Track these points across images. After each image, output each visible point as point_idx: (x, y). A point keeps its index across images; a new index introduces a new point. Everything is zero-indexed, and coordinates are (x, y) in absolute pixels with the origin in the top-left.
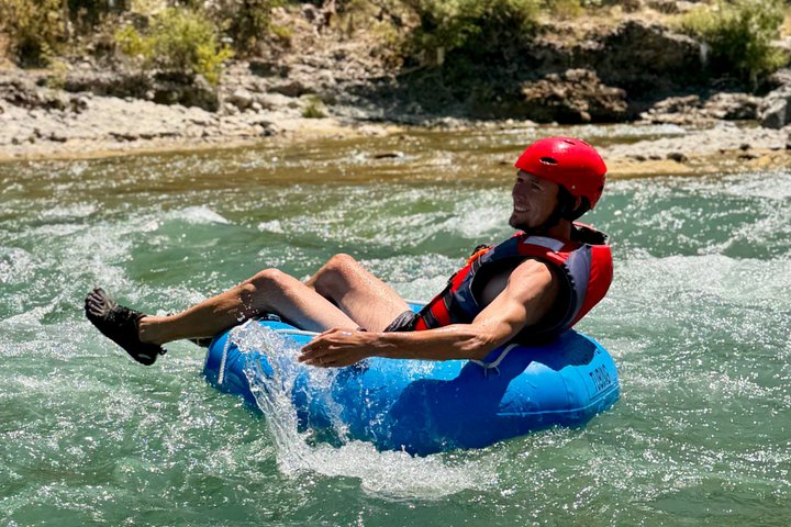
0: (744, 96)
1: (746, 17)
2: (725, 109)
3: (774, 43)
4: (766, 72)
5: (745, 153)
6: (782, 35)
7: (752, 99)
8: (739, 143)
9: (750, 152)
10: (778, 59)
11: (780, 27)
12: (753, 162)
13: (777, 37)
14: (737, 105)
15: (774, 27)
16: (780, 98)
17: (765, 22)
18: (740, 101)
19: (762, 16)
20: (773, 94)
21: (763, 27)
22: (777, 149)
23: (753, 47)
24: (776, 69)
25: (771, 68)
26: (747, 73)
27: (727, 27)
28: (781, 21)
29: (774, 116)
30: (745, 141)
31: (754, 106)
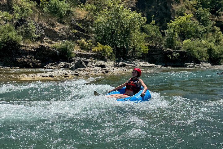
0: (66, 63)
1: (67, 46)
2: (63, 66)
3: (73, 52)
4: (71, 58)
5: (66, 76)
6: (74, 50)
7: (68, 64)
8: (65, 73)
9: (67, 75)
10: (74, 55)
11: (74, 48)
12: (68, 78)
13: (73, 50)
14: (65, 65)
15: (73, 48)
16: (74, 64)
17: (71, 47)
18: (65, 64)
19: (70, 46)
20: (72, 63)
21: (70, 48)
22: (73, 75)
23: (68, 52)
24: (73, 57)
25: (72, 57)
26: (67, 58)
27: (63, 48)
28: (74, 47)
29: (73, 67)
30: (66, 73)
31: (68, 65)
